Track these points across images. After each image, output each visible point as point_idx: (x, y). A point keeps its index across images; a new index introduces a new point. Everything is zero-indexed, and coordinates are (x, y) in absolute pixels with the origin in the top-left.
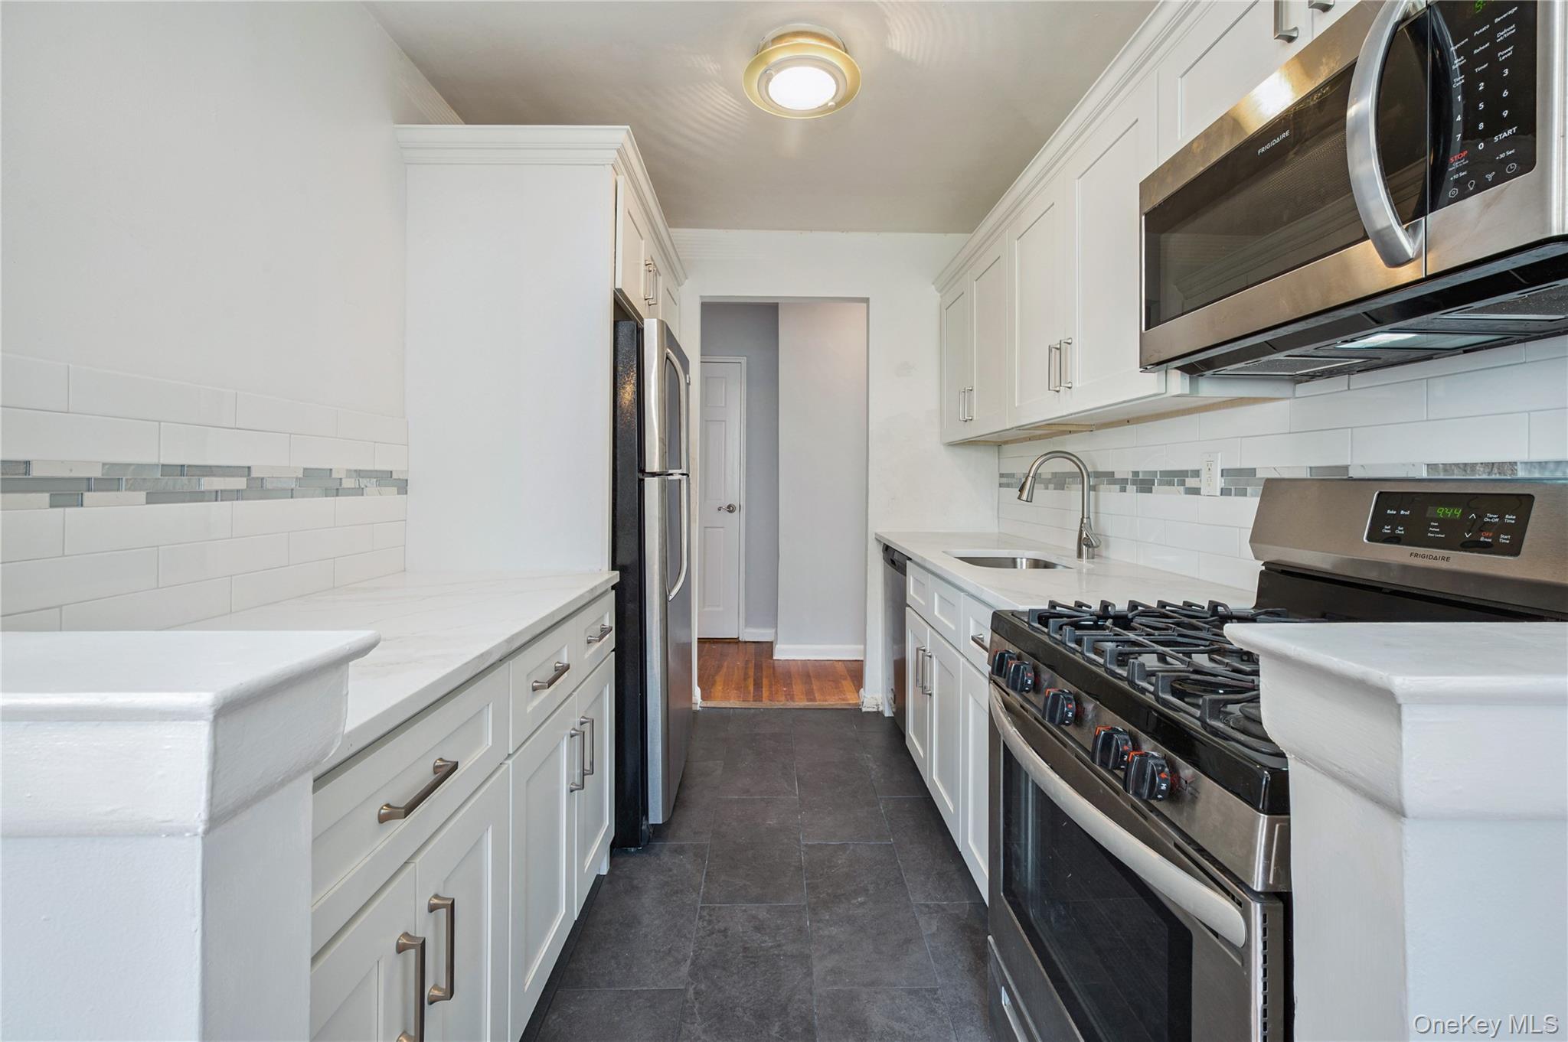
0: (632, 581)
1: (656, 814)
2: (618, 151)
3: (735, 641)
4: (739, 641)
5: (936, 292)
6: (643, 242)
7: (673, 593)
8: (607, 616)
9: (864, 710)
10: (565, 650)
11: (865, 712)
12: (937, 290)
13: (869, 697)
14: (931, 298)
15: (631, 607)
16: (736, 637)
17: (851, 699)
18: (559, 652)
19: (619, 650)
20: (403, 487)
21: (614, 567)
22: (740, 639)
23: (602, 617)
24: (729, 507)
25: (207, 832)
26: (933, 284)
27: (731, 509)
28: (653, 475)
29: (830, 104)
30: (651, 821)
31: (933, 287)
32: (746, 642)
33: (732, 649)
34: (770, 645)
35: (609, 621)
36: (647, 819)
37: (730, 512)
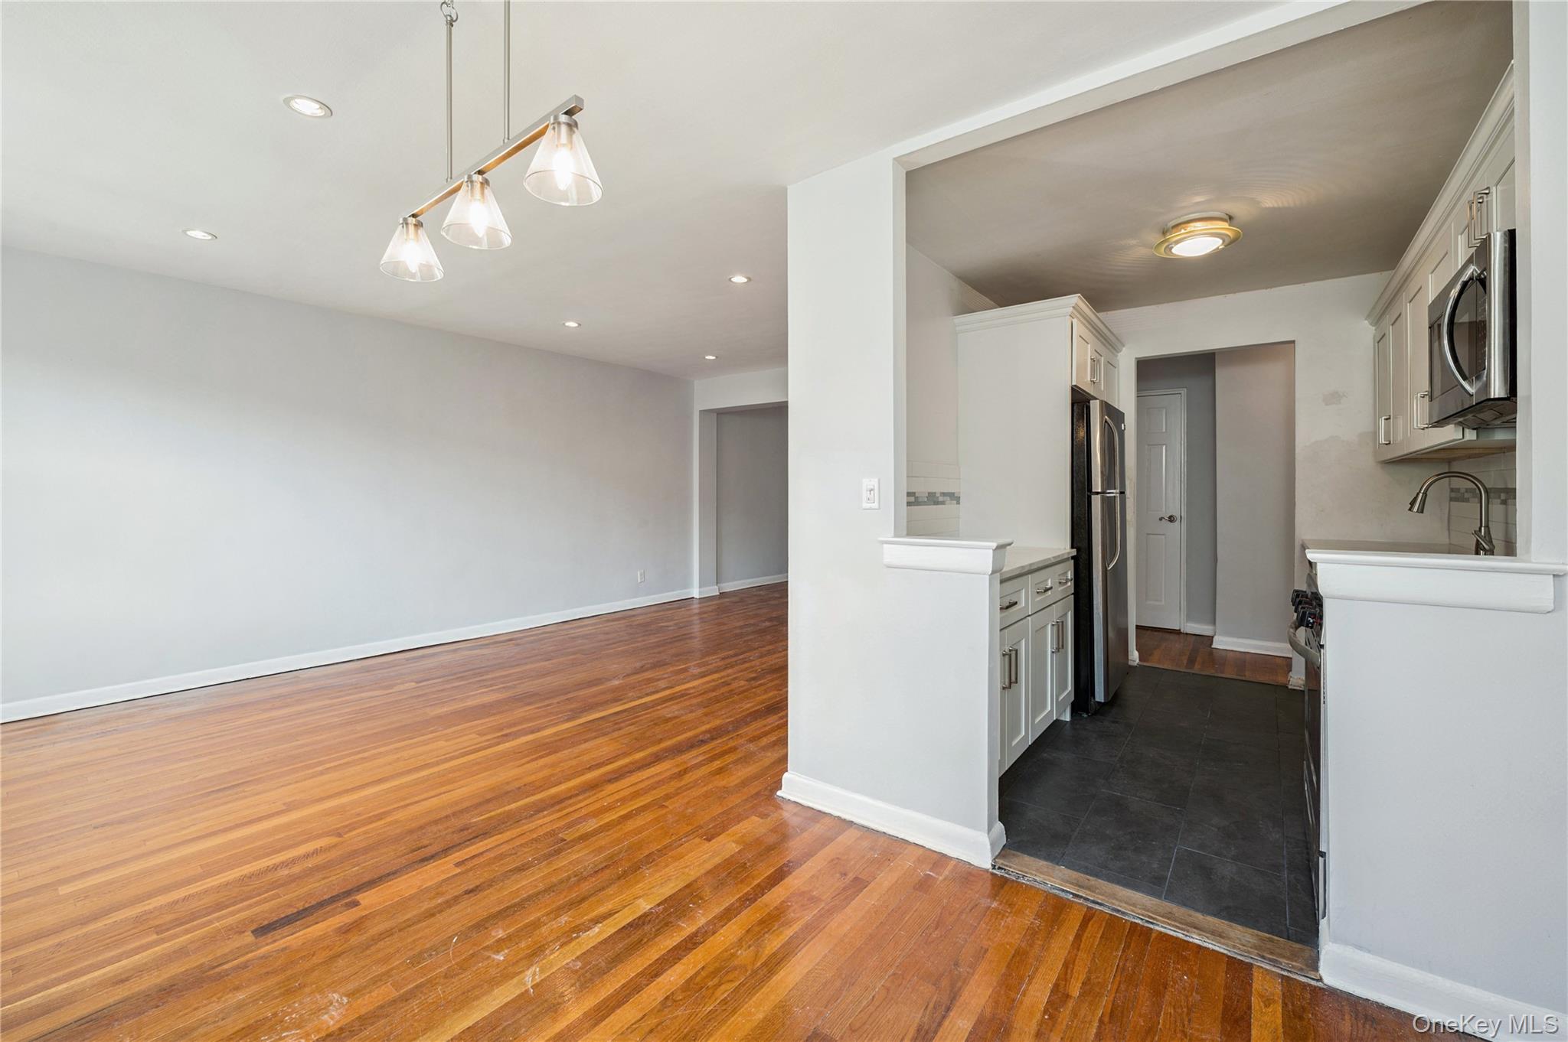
0: (1084, 556)
1: (1100, 696)
2: (1073, 307)
3: (1178, 632)
4: (1181, 633)
5: (1370, 326)
6: (1089, 345)
7: (1111, 566)
8: (1069, 573)
9: (1290, 687)
10: (1050, 581)
11: (1291, 689)
12: (1371, 324)
13: (1296, 677)
14: (1366, 331)
15: (1084, 574)
16: (1178, 628)
17: (1281, 680)
18: (1047, 580)
19: (1077, 594)
20: (958, 500)
21: (1072, 547)
22: (1182, 631)
23: (1066, 573)
24: (1170, 517)
25: (991, 574)
26: (1366, 319)
27: (1171, 519)
28: (1098, 493)
29: (1221, 247)
30: (1097, 699)
31: (1366, 322)
32: (1187, 634)
33: (1172, 637)
34: (1211, 638)
35: (1070, 575)
36: (1094, 698)
37: (1171, 521)
